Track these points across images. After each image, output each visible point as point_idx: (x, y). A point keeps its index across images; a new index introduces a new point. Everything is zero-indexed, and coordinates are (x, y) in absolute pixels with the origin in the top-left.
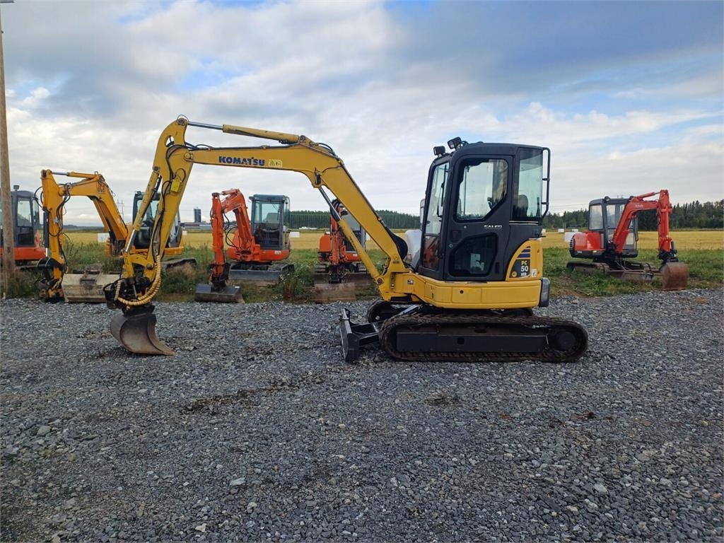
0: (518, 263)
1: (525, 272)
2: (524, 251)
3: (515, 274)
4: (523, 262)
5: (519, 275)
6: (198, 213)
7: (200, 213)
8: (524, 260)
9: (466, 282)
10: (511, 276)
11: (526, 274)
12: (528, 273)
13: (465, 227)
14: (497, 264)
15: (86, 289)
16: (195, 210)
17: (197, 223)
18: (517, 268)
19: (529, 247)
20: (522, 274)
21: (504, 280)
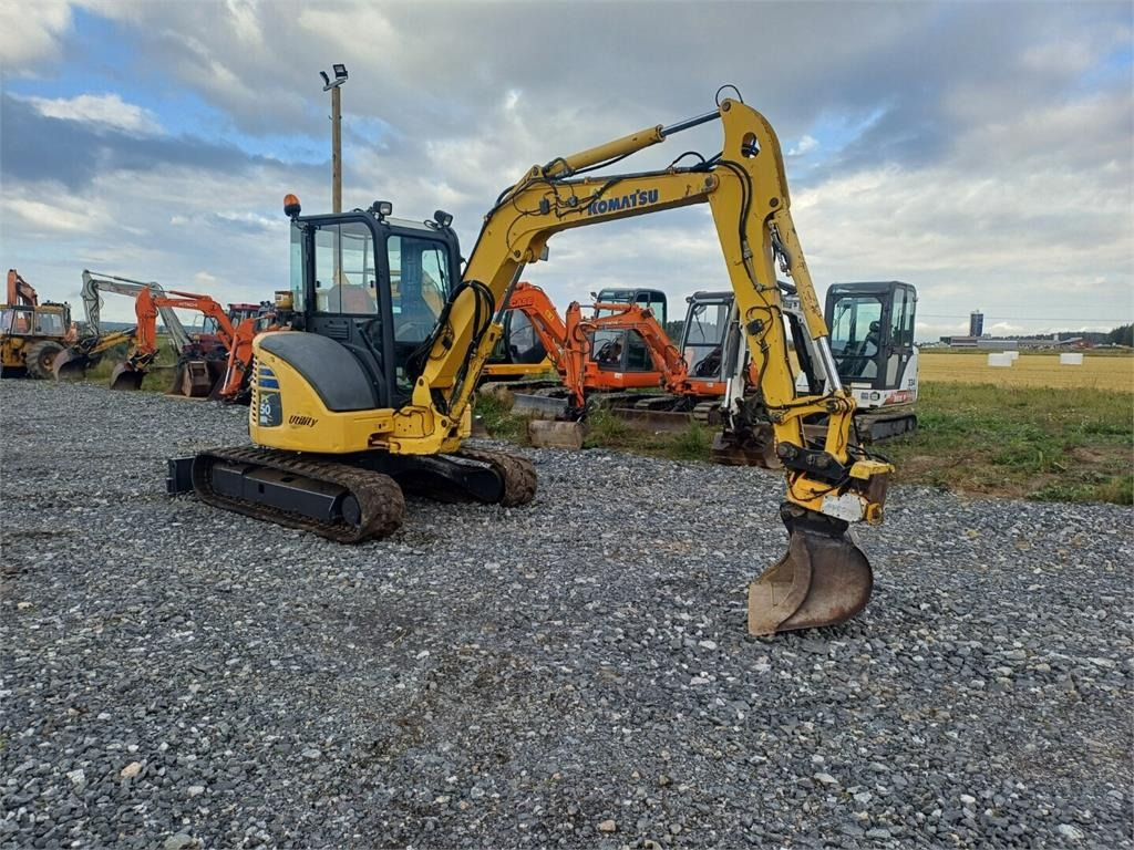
6: (977, 321)
7: (982, 321)
16: (973, 315)
17: (974, 338)
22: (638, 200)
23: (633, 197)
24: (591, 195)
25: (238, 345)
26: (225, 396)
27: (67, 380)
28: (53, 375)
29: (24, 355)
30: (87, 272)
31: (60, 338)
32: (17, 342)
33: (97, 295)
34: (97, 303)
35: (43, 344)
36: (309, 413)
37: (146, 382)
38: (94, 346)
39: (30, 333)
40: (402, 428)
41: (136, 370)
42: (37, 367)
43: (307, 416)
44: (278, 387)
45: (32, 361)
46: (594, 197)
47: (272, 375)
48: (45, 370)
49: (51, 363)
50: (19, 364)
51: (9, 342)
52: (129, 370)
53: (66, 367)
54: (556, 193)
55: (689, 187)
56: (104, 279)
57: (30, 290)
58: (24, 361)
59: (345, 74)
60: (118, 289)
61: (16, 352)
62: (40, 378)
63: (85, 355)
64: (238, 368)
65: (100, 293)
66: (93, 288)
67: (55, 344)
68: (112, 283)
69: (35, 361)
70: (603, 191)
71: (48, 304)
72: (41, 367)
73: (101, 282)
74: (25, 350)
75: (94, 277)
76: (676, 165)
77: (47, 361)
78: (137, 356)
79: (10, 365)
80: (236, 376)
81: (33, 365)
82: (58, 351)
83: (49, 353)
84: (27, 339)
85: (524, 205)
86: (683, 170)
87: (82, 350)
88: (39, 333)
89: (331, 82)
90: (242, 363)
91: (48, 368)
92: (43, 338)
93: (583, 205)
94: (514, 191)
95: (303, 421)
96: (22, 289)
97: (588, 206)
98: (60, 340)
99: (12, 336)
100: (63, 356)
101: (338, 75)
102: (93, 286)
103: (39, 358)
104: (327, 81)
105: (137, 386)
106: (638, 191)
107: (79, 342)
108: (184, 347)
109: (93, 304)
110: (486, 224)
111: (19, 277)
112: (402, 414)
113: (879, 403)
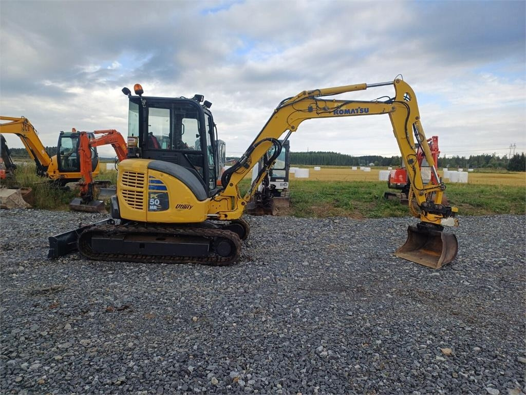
22: (359, 111)
23: (357, 110)
24: (335, 106)
36: (189, 203)
40: (215, 207)
43: (187, 204)
44: (167, 190)
46: (338, 107)
47: (162, 183)
54: (317, 104)
55: (384, 109)
70: (342, 106)
76: (378, 100)
85: (297, 107)
86: (381, 102)
93: (331, 110)
94: (292, 100)
95: (185, 207)
97: (334, 111)
106: (359, 108)
110: (275, 113)
112: (215, 200)
113: (287, 187)
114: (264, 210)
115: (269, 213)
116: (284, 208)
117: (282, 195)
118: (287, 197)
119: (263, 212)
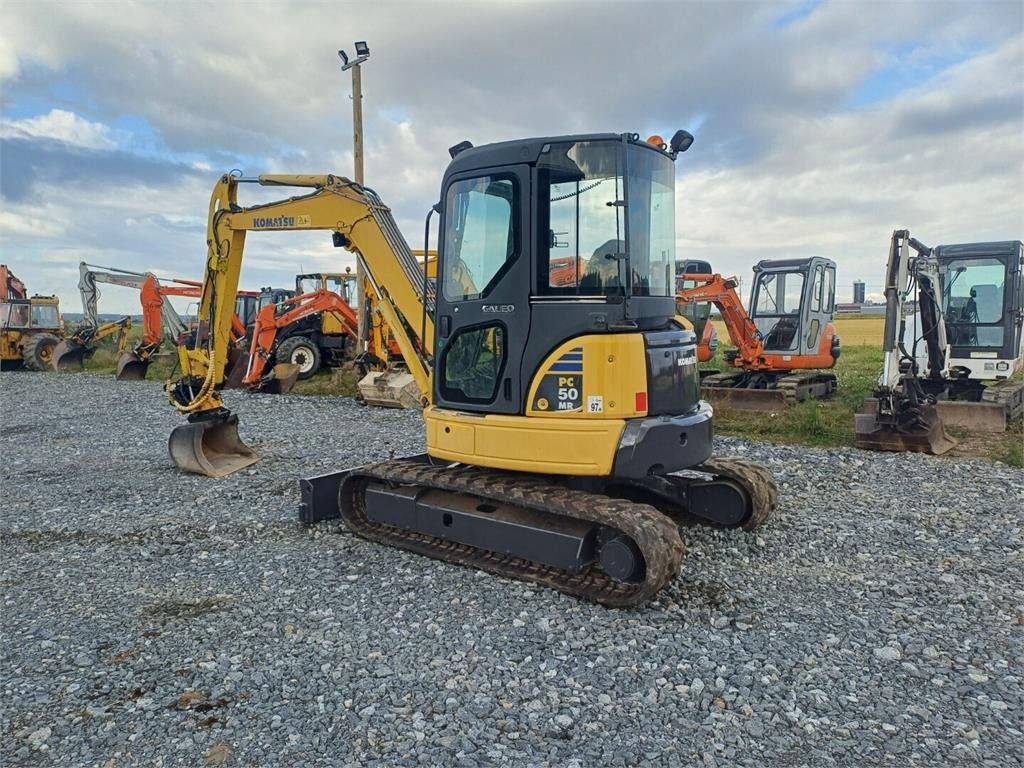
0: (549, 383)
1: (568, 400)
2: (565, 357)
3: (543, 404)
4: (562, 381)
5: (553, 407)
6: (859, 289)
7: (864, 289)
8: (567, 377)
9: (455, 413)
10: (535, 407)
11: (570, 405)
12: (578, 402)
13: (456, 309)
14: (508, 380)
15: (379, 390)
16: (856, 285)
17: (858, 304)
18: (549, 390)
19: (580, 350)
20: (561, 405)
21: (522, 413)
25: (259, 333)
26: (248, 384)
27: (67, 371)
28: (51, 367)
29: (21, 347)
30: (84, 264)
31: (56, 330)
32: (14, 335)
33: (94, 287)
34: (94, 295)
35: (40, 336)
37: (150, 371)
38: (92, 337)
39: (27, 326)
41: (142, 359)
42: (34, 359)
45: (30, 352)
48: (41, 362)
49: (47, 355)
50: (17, 357)
51: (6, 335)
52: (136, 360)
53: (64, 359)
56: (100, 270)
57: (19, 284)
58: (21, 354)
59: (366, 51)
60: (114, 280)
61: (13, 344)
62: (38, 370)
63: (83, 346)
64: (261, 354)
65: (97, 284)
66: (90, 280)
67: (52, 336)
68: (108, 275)
69: (32, 353)
71: (37, 297)
72: (38, 358)
73: (98, 273)
74: (22, 342)
75: (91, 269)
77: (44, 353)
78: (143, 345)
79: (8, 358)
80: (258, 365)
81: (31, 357)
82: (56, 344)
83: (45, 346)
84: (23, 332)
87: (80, 341)
88: (34, 326)
89: (349, 61)
90: (264, 350)
91: (45, 359)
92: (40, 330)
96: (13, 284)
98: (55, 332)
99: (9, 329)
100: (62, 348)
101: (359, 53)
102: (91, 277)
103: (37, 350)
104: (346, 59)
105: (142, 376)
107: (77, 334)
108: (179, 334)
109: (91, 295)
111: (9, 272)
113: (1008, 374)
114: (905, 439)
115: (921, 448)
116: (984, 435)
117: (984, 397)
118: (1002, 401)
119: (900, 444)
